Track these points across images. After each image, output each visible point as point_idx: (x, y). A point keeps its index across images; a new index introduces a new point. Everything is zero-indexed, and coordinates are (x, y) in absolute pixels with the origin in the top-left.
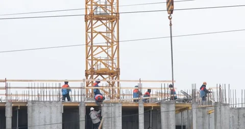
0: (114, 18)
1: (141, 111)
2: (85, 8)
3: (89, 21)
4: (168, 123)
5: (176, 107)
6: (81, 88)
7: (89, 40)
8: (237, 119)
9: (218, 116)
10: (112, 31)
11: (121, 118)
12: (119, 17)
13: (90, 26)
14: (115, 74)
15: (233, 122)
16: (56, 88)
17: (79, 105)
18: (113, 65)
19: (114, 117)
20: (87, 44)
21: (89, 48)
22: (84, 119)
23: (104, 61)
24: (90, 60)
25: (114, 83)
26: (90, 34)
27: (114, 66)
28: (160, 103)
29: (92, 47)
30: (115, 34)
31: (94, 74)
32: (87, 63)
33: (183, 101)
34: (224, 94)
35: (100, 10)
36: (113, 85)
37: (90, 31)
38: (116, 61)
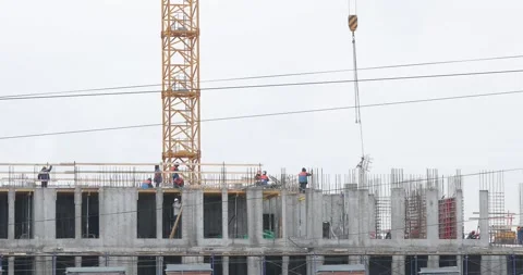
0: (194, 95)
1: (225, 198)
2: (161, 84)
3: (166, 98)
5: (264, 194)
7: (166, 119)
8: (331, 207)
9: (310, 203)
10: (192, 109)
11: (202, 205)
12: (200, 93)
13: (168, 103)
14: (196, 156)
15: (327, 210)
16: (130, 172)
17: (155, 191)
18: (193, 147)
19: (195, 205)
20: (164, 124)
21: (166, 128)
22: (161, 207)
24: (167, 141)
25: (194, 167)
26: (167, 113)
27: (195, 148)
28: (246, 189)
29: (169, 128)
30: (196, 111)
31: (172, 157)
32: (164, 144)
35: (179, 86)
36: (193, 169)
37: (167, 108)
38: (196, 143)
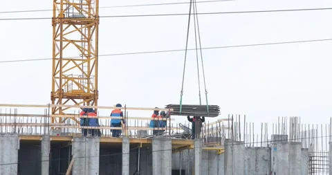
0: (92, 22)
1: (126, 149)
2: (52, 9)
3: (58, 25)
4: (161, 165)
5: (173, 145)
6: (45, 116)
7: (57, 51)
8: (255, 163)
9: (230, 158)
10: (89, 40)
11: (98, 158)
12: (98, 20)
13: (59, 32)
14: (93, 97)
15: (249, 167)
16: (10, 115)
17: (41, 139)
18: (89, 86)
19: (89, 157)
20: (54, 57)
21: (57, 61)
22: (48, 158)
23: (77, 80)
24: (58, 78)
26: (58, 43)
27: (91, 87)
28: (151, 139)
30: (93, 43)
31: (63, 98)
32: (54, 82)
33: (183, 137)
34: (238, 128)
35: (73, 11)
37: (58, 38)
38: (93, 81)
